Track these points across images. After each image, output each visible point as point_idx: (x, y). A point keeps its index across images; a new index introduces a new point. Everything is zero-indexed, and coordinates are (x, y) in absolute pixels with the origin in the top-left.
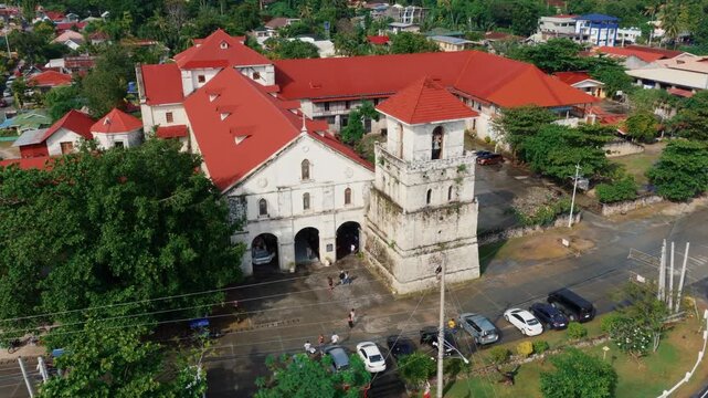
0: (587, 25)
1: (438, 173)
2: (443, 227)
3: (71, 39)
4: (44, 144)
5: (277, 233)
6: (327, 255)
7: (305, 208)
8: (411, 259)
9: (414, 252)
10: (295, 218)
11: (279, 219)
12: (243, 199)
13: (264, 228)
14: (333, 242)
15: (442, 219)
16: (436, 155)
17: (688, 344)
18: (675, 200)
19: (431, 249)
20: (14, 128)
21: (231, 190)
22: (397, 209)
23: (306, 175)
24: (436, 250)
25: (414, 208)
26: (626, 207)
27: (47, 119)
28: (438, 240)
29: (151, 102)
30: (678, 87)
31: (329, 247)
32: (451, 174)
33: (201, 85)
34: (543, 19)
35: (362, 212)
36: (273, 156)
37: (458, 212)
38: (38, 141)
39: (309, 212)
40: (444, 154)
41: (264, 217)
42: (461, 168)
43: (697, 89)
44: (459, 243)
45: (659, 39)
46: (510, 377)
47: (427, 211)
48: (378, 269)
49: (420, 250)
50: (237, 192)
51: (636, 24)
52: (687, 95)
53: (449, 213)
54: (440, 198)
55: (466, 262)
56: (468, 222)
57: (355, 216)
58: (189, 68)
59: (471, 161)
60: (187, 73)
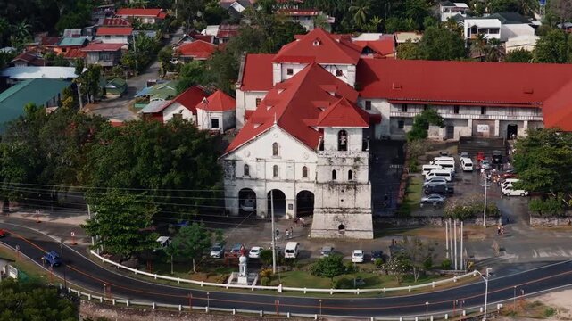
1: (340, 160)
2: (344, 197)
4: (160, 114)
5: (256, 189)
6: (289, 212)
7: (275, 175)
8: (320, 214)
9: (322, 210)
10: (267, 181)
11: (257, 179)
12: (234, 162)
13: (246, 184)
14: (293, 203)
15: (343, 191)
16: (342, 148)
19: (335, 210)
20: (149, 97)
21: (227, 156)
23: (276, 153)
24: (338, 212)
25: (322, 181)
26: (555, 221)
28: (340, 206)
29: (245, 88)
31: (291, 206)
32: (350, 162)
33: (289, 77)
35: (314, 185)
36: (254, 138)
37: (355, 189)
38: (157, 111)
39: (277, 178)
40: (349, 148)
41: (247, 177)
42: (357, 159)
44: (357, 211)
47: (332, 185)
49: (328, 210)
50: (231, 157)
53: (348, 188)
54: (342, 177)
55: (362, 225)
56: (364, 197)
57: (311, 188)
58: (281, 61)
59: (365, 156)
60: (276, 67)
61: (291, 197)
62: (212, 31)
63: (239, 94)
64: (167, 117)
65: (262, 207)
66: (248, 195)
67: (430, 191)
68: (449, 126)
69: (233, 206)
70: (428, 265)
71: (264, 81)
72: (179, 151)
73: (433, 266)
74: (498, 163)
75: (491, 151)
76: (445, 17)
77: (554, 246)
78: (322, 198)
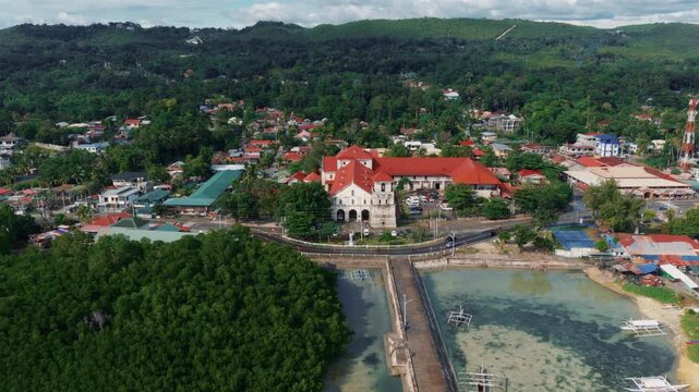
0: (600, 141)
3: (304, 136)
4: (287, 183)
5: (344, 210)
6: (359, 218)
7: (352, 204)
8: (374, 218)
12: (336, 199)
13: (340, 208)
14: (361, 215)
16: (383, 190)
20: (278, 177)
24: (382, 217)
27: (289, 174)
29: (325, 171)
32: (387, 196)
33: (344, 166)
34: (579, 134)
36: (344, 188)
38: (284, 182)
40: (385, 191)
41: (341, 205)
42: (390, 195)
44: (389, 216)
47: (379, 206)
49: (377, 216)
50: (334, 197)
54: (383, 202)
55: (392, 222)
56: (392, 211)
57: (367, 208)
58: (341, 158)
59: (393, 194)
60: (339, 162)
61: (359, 213)
62: (296, 149)
63: (323, 173)
64: (290, 184)
65: (347, 217)
66: (341, 212)
67: (412, 209)
68: (411, 184)
69: (335, 217)
70: (424, 235)
71: (334, 168)
72: (315, 194)
73: (426, 236)
74: (436, 198)
75: (432, 193)
76: (395, 142)
77: (470, 228)
78: (373, 212)
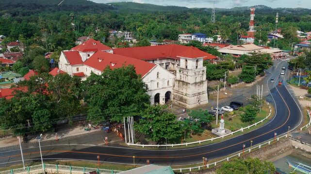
0: (196, 37)
1: (198, 72)
2: (199, 88)
6: (162, 102)
10: (155, 90)
11: (151, 90)
14: (164, 97)
15: (199, 86)
17: (267, 110)
18: (248, 83)
19: (197, 94)
22: (187, 84)
23: (158, 77)
25: (193, 83)
26: (236, 85)
27: (18, 75)
28: (198, 92)
30: (234, 55)
31: (163, 99)
32: (201, 73)
33: (88, 58)
34: (180, 35)
35: (172, 88)
36: (150, 71)
37: (203, 84)
39: (158, 88)
40: (198, 67)
42: (203, 71)
43: (240, 55)
44: (203, 93)
45: (219, 41)
46: (230, 119)
47: (196, 84)
48: (179, 104)
51: (211, 37)
52: (237, 57)
53: (201, 84)
55: (204, 98)
58: (86, 51)
59: (205, 69)
60: (84, 54)
61: (164, 95)
